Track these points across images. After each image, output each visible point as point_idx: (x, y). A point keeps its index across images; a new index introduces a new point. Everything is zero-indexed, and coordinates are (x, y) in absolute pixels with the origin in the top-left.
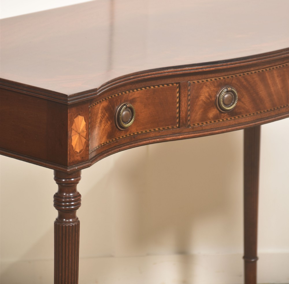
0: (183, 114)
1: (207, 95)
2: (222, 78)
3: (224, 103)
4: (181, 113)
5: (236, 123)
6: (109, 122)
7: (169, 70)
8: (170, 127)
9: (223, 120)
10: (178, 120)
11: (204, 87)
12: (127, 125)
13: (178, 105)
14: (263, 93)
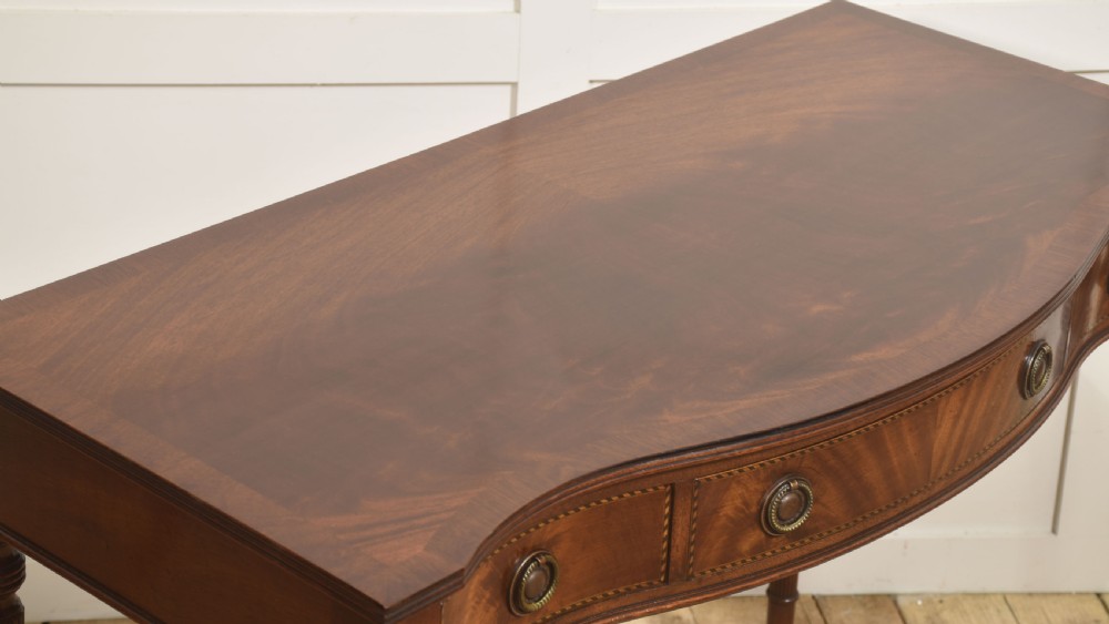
0: (677, 554)
1: (738, 502)
2: (777, 460)
3: (779, 518)
4: (674, 551)
5: (806, 552)
6: (493, 609)
7: (648, 463)
8: (644, 584)
9: (773, 552)
10: (663, 568)
11: (734, 485)
12: (536, 606)
13: (666, 533)
14: (872, 473)
